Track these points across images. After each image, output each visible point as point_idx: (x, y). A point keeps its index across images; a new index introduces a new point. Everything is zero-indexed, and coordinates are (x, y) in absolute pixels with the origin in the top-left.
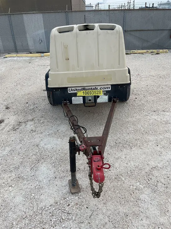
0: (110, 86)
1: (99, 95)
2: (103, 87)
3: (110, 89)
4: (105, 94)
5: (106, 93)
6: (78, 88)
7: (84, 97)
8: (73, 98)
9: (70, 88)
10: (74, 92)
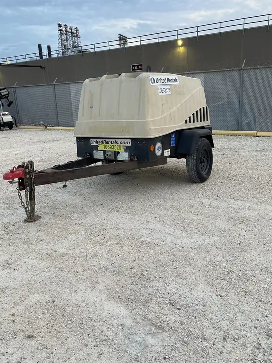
0: (130, 140)
1: (119, 150)
2: (122, 140)
3: (130, 145)
4: (125, 150)
5: (127, 149)
6: (99, 140)
7: (105, 151)
8: (95, 151)
9: (92, 139)
10: (96, 144)
